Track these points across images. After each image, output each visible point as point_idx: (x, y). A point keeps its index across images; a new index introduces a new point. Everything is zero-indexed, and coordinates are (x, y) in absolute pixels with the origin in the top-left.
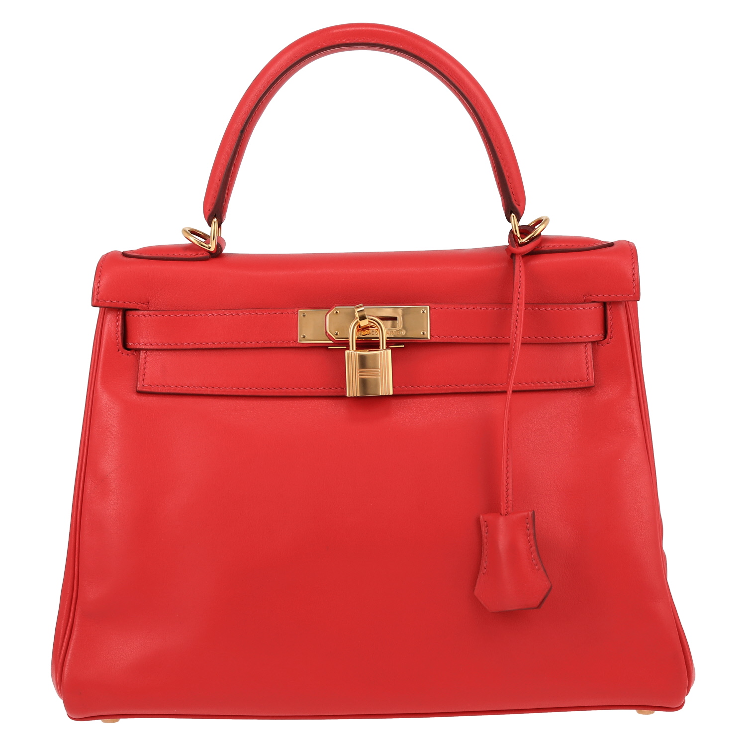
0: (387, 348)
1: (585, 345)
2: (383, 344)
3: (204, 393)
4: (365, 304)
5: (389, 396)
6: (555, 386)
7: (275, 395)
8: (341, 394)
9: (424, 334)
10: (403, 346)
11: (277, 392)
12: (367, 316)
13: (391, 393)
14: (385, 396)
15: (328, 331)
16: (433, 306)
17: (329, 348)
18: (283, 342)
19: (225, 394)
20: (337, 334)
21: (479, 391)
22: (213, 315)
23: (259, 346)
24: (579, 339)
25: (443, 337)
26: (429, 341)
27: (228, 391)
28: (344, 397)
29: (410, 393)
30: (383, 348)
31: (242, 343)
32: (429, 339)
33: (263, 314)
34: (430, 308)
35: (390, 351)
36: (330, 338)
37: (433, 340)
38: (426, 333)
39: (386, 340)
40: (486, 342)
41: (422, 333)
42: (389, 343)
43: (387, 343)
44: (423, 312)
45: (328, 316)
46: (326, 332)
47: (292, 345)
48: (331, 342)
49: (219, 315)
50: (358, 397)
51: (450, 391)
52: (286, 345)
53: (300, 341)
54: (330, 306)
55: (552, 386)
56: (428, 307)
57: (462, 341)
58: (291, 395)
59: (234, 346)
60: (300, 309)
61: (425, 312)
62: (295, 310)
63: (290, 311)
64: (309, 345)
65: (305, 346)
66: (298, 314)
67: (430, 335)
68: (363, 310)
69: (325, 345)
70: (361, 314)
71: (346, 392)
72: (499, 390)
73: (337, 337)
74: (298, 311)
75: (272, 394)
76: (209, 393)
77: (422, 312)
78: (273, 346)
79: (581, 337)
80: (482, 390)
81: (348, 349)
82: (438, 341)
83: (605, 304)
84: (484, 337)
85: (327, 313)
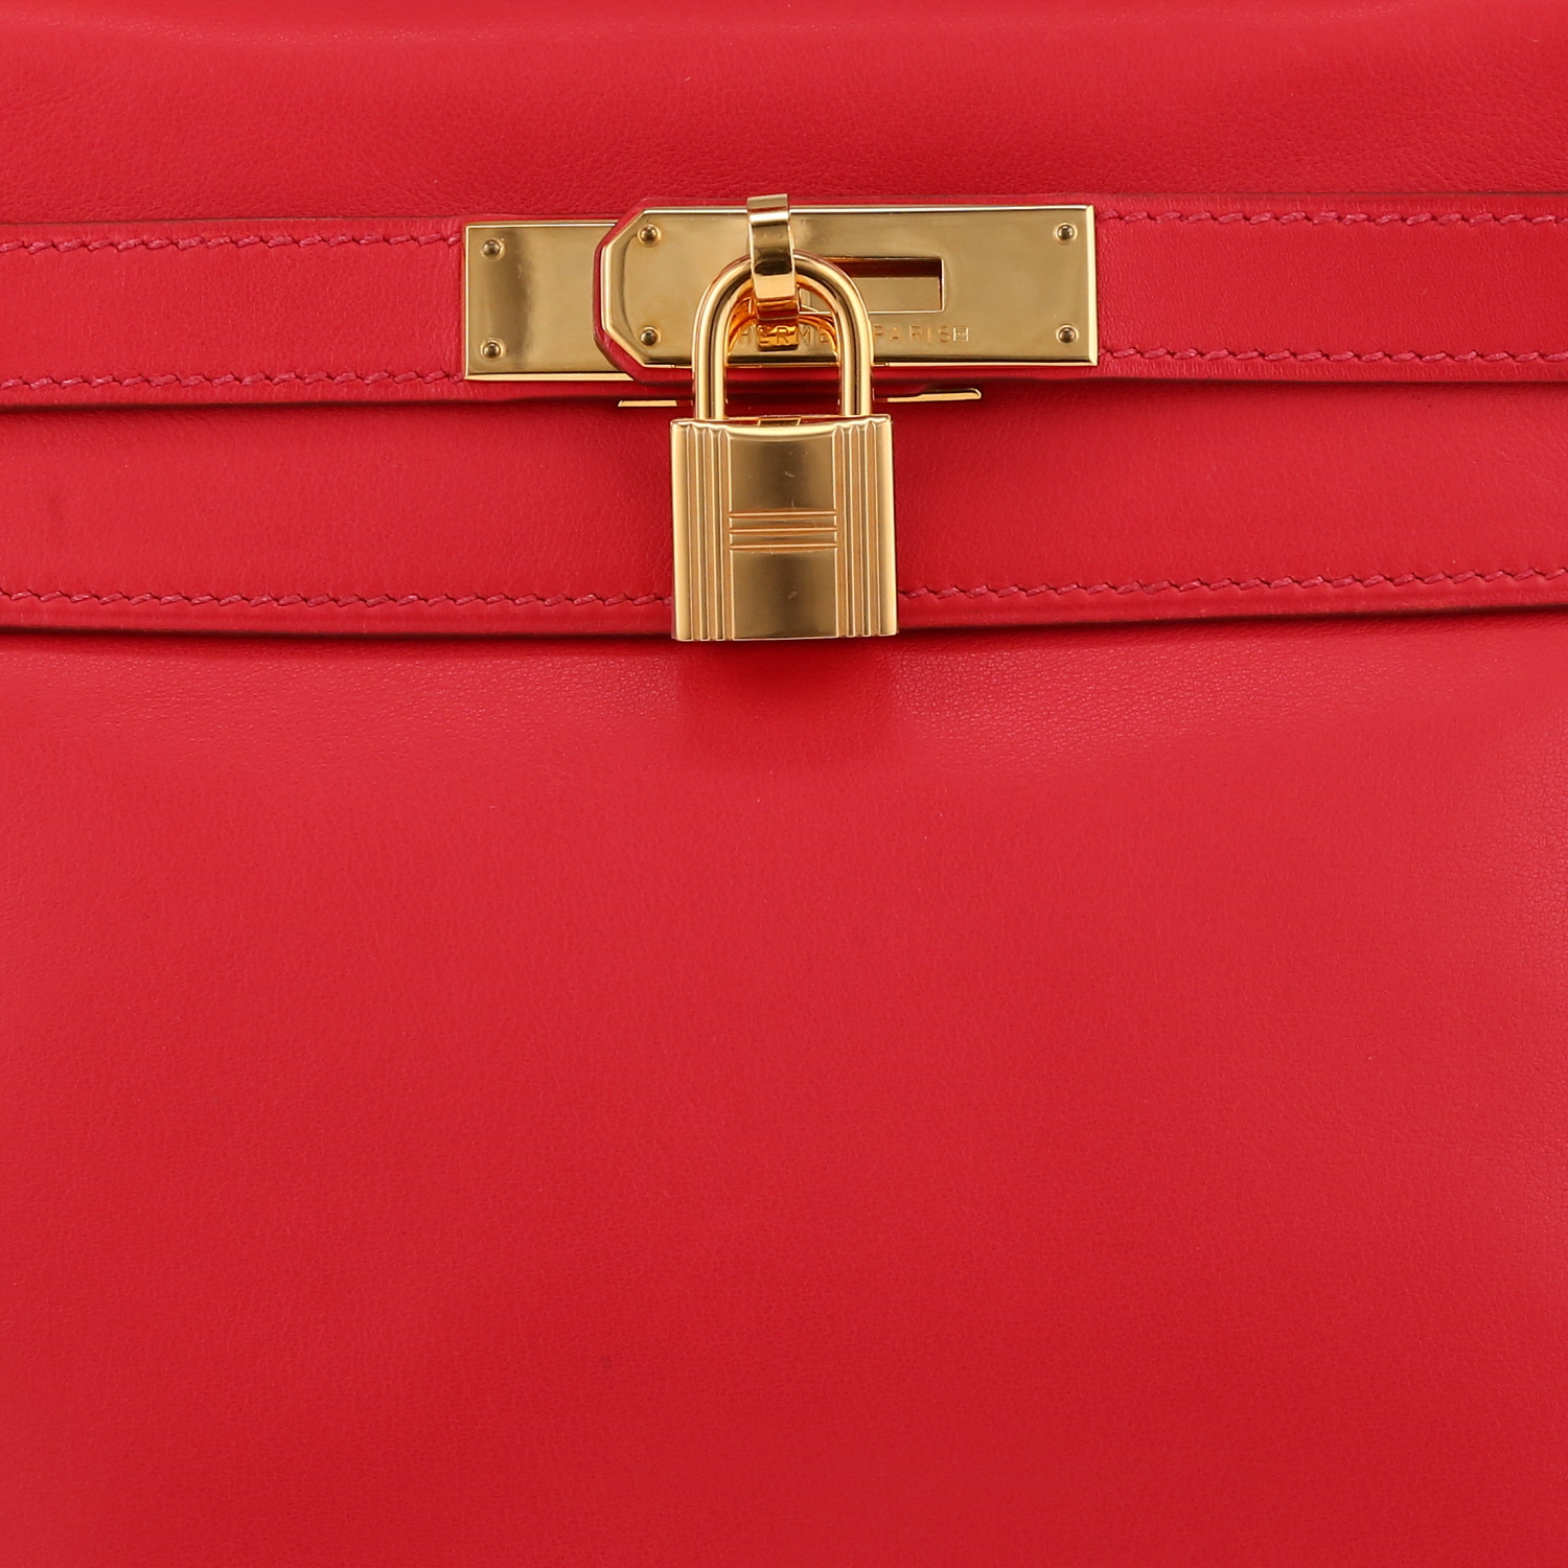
0: (878, 408)
2: (855, 387)
3: (23, 621)
4: (795, 199)
5: (880, 642)
7: (365, 628)
8: (650, 628)
9: (1067, 339)
10: (976, 395)
11: (372, 618)
12: (793, 256)
14: (860, 643)
15: (607, 325)
16: (1112, 204)
17: (621, 404)
18: (392, 375)
19: (122, 623)
20: (650, 341)
21: (1342, 607)
22: (54, 246)
23: (278, 394)
25: (1161, 352)
26: (1092, 375)
27: (138, 612)
28: (660, 639)
29: (1013, 618)
30: (856, 408)
31: (193, 381)
32: (1094, 361)
33: (297, 242)
34: (1096, 216)
35: (886, 423)
36: (619, 359)
37: (1115, 370)
38: (1076, 334)
39: (873, 369)
40: (1366, 377)
41: (1058, 335)
42: (889, 383)
43: (874, 383)
44: (1065, 236)
45: (607, 252)
46: (600, 332)
47: (433, 392)
48: (624, 377)
49: (84, 245)
50: (729, 643)
51: (1204, 612)
52: (405, 394)
53: (470, 374)
54: (618, 208)
56: (1090, 211)
57: (1251, 376)
58: (441, 628)
59: (153, 395)
60: (473, 221)
61: (1074, 232)
62: (448, 227)
63: (425, 231)
64: (518, 394)
65: (494, 396)
66: (460, 241)
67: (1101, 345)
68: (783, 223)
69: (604, 392)
70: (770, 240)
71: (669, 617)
72: (1439, 604)
73: (655, 351)
74: (460, 231)
75: (349, 627)
76: (46, 621)
77: (1057, 234)
78: (343, 394)
80: (1361, 607)
81: (686, 410)
82: (1135, 372)
84: (1358, 356)
85: (605, 242)
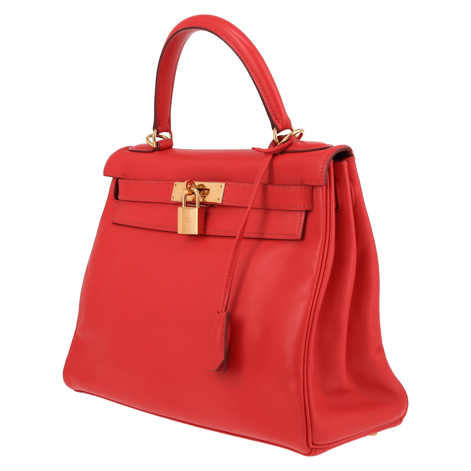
1: (301, 212)
6: (277, 237)
8: (175, 231)
9: (219, 200)
13: (197, 233)
16: (227, 183)
24: (295, 209)
25: (229, 202)
26: (220, 204)
30: (198, 206)
33: (161, 184)
34: (225, 184)
37: (223, 204)
51: (230, 235)
52: (167, 202)
53: (172, 200)
55: (278, 237)
59: (148, 201)
60: (175, 182)
61: (222, 186)
65: (174, 203)
66: (174, 184)
67: (222, 201)
79: (296, 207)
82: (225, 204)
83: (313, 186)
